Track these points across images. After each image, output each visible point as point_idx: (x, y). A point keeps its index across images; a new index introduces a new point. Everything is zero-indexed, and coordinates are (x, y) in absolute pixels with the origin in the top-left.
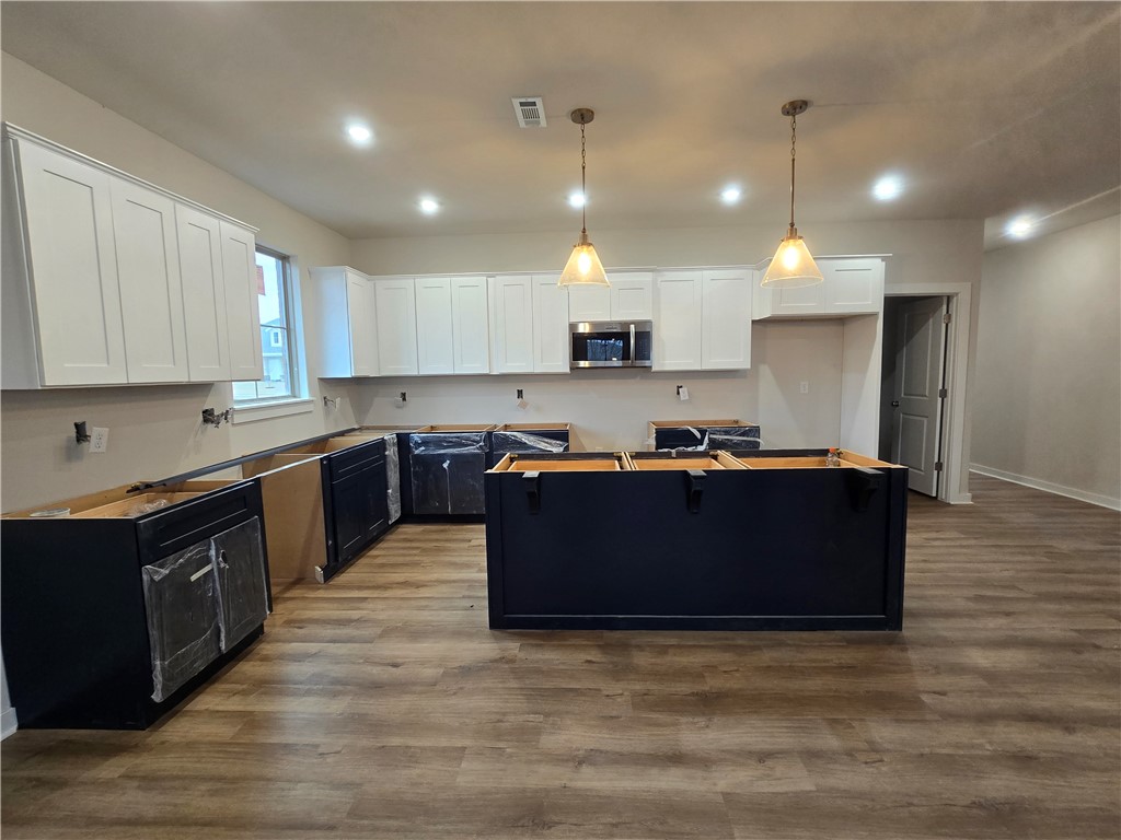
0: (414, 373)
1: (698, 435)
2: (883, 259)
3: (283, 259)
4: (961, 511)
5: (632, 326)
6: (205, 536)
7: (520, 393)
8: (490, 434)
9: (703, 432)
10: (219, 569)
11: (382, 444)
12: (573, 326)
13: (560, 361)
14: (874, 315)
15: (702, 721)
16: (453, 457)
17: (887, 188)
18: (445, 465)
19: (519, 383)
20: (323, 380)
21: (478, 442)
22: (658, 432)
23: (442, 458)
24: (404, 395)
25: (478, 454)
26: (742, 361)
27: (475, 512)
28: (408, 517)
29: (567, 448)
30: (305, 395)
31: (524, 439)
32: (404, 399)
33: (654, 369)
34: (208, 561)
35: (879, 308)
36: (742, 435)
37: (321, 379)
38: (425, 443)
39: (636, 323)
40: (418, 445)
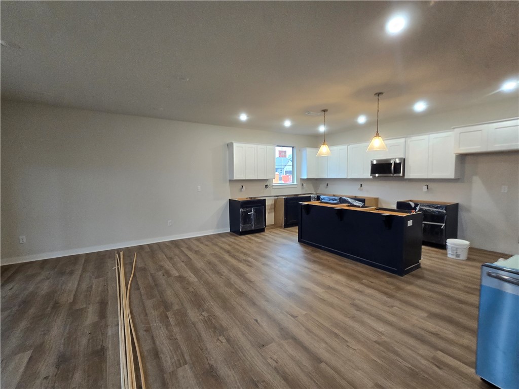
0: (326, 177)
1: (413, 206)
3: (293, 147)
7: (361, 185)
8: (341, 198)
9: (416, 205)
10: (253, 214)
12: (372, 162)
13: (367, 174)
20: (301, 179)
21: (337, 200)
22: (398, 203)
29: (365, 204)
30: (295, 183)
31: (350, 200)
32: (328, 186)
33: (405, 177)
36: (436, 208)
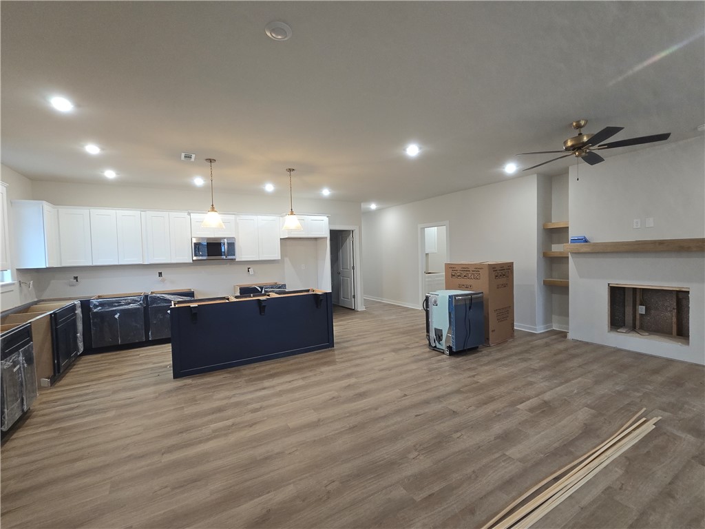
0: (89, 264)
1: (260, 290)
2: (328, 217)
4: (362, 312)
5: (226, 240)
6: (17, 349)
7: (160, 274)
8: (146, 296)
9: (262, 288)
10: (24, 367)
11: (73, 308)
13: (187, 256)
14: (325, 238)
15: (271, 380)
16: (122, 311)
17: (326, 192)
18: (117, 316)
19: (159, 269)
21: (138, 301)
22: (240, 289)
23: (115, 312)
24: (76, 278)
25: (138, 309)
26: (276, 255)
27: (137, 341)
28: (89, 350)
30: (9, 280)
31: (168, 297)
32: (77, 281)
33: (237, 260)
34: (19, 363)
35: (328, 235)
36: (279, 288)
37: (18, 270)
38: (101, 304)
39: (228, 238)
40: (96, 306)
